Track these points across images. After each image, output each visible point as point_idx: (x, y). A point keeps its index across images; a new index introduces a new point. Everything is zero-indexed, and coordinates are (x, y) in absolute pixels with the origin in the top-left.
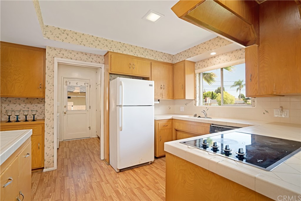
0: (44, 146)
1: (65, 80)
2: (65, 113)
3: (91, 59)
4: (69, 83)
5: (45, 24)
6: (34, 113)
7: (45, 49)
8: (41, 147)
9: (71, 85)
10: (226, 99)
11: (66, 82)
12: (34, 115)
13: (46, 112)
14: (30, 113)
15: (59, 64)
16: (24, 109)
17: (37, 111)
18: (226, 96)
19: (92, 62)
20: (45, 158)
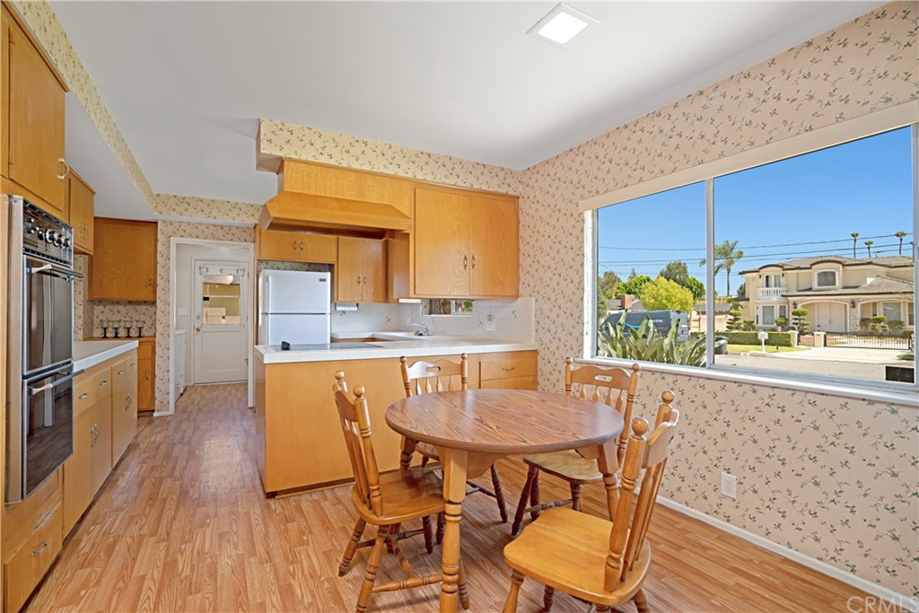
0: (154, 376)
1: (198, 264)
2: (198, 330)
3: (230, 236)
4: (205, 270)
5: (155, 192)
6: (140, 325)
7: (156, 223)
8: (150, 378)
9: (209, 273)
10: (667, 299)
11: (200, 268)
12: (140, 328)
13: (158, 323)
14: (134, 324)
15: (178, 245)
16: (125, 319)
17: (144, 322)
18: (667, 290)
19: (232, 240)
20: (156, 395)
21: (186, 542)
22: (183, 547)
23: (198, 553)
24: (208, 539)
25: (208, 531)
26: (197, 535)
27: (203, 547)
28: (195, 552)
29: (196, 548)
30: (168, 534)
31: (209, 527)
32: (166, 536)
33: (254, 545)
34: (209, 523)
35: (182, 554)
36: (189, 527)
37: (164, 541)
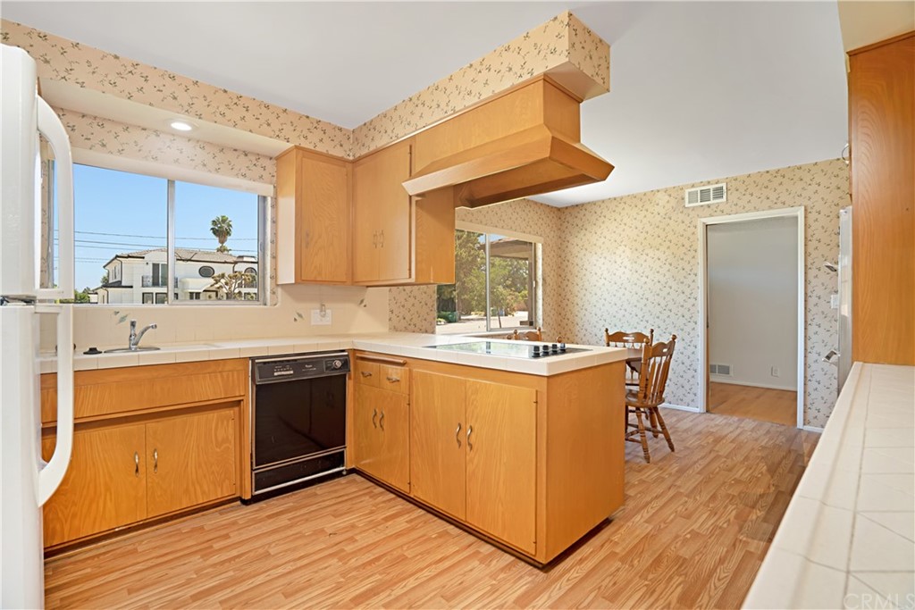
21: (720, 528)
22: (725, 525)
23: (716, 514)
24: (701, 520)
25: (695, 527)
26: (708, 529)
27: (709, 515)
28: (717, 516)
29: (715, 518)
30: (734, 545)
31: (693, 530)
32: (737, 544)
33: (672, 498)
34: (689, 533)
35: (729, 520)
36: (710, 541)
37: (741, 541)
